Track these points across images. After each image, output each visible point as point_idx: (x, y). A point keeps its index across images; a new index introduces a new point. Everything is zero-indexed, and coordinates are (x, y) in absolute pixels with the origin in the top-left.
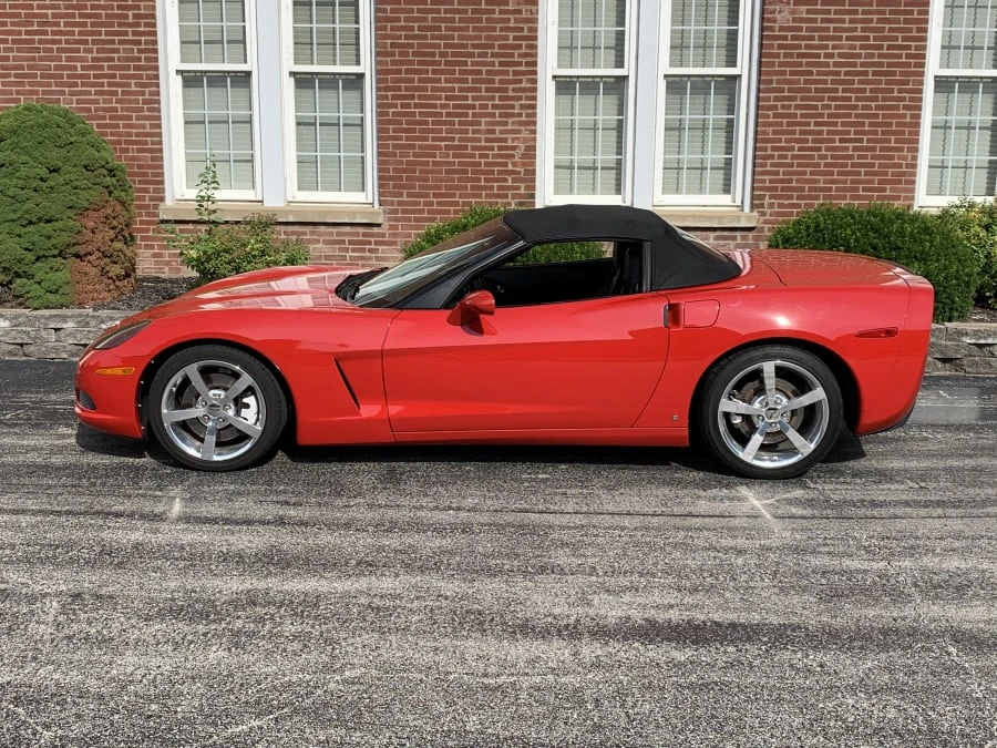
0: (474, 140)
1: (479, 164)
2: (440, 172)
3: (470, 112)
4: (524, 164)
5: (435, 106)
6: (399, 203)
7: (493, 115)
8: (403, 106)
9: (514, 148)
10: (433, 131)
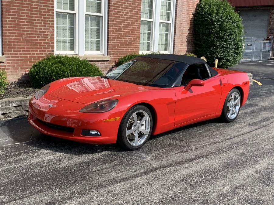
0: (35, 31)
1: (37, 40)
2: (24, 42)
3: (34, 22)
4: (51, 40)
5: (22, 19)
6: (11, 54)
7: (41, 23)
8: (12, 18)
9: (48, 35)
10: (22, 28)
